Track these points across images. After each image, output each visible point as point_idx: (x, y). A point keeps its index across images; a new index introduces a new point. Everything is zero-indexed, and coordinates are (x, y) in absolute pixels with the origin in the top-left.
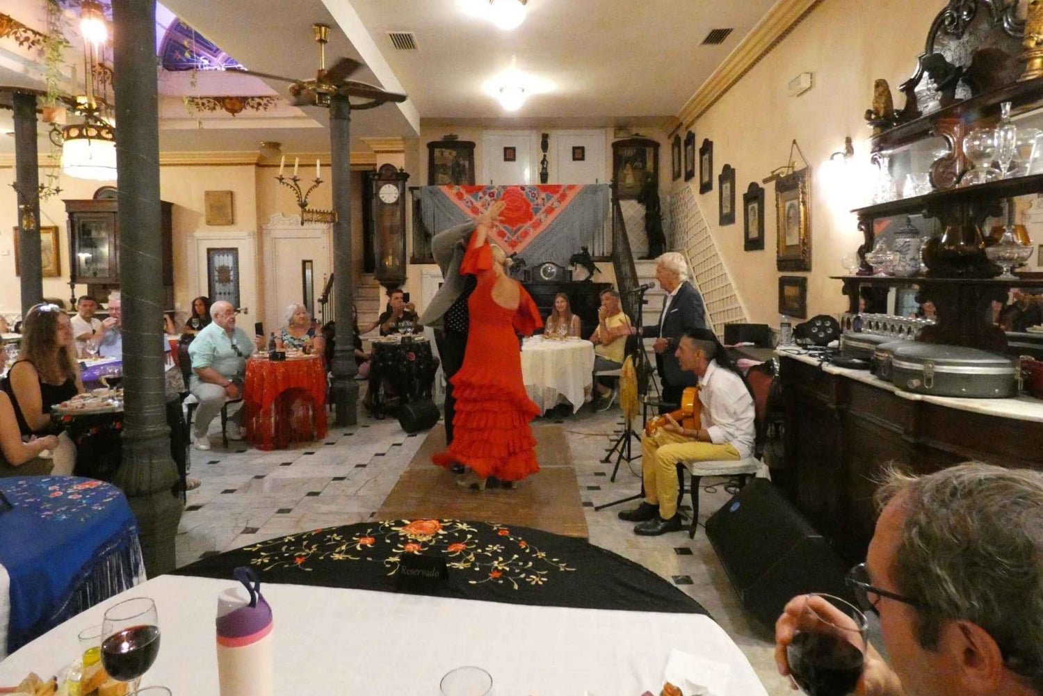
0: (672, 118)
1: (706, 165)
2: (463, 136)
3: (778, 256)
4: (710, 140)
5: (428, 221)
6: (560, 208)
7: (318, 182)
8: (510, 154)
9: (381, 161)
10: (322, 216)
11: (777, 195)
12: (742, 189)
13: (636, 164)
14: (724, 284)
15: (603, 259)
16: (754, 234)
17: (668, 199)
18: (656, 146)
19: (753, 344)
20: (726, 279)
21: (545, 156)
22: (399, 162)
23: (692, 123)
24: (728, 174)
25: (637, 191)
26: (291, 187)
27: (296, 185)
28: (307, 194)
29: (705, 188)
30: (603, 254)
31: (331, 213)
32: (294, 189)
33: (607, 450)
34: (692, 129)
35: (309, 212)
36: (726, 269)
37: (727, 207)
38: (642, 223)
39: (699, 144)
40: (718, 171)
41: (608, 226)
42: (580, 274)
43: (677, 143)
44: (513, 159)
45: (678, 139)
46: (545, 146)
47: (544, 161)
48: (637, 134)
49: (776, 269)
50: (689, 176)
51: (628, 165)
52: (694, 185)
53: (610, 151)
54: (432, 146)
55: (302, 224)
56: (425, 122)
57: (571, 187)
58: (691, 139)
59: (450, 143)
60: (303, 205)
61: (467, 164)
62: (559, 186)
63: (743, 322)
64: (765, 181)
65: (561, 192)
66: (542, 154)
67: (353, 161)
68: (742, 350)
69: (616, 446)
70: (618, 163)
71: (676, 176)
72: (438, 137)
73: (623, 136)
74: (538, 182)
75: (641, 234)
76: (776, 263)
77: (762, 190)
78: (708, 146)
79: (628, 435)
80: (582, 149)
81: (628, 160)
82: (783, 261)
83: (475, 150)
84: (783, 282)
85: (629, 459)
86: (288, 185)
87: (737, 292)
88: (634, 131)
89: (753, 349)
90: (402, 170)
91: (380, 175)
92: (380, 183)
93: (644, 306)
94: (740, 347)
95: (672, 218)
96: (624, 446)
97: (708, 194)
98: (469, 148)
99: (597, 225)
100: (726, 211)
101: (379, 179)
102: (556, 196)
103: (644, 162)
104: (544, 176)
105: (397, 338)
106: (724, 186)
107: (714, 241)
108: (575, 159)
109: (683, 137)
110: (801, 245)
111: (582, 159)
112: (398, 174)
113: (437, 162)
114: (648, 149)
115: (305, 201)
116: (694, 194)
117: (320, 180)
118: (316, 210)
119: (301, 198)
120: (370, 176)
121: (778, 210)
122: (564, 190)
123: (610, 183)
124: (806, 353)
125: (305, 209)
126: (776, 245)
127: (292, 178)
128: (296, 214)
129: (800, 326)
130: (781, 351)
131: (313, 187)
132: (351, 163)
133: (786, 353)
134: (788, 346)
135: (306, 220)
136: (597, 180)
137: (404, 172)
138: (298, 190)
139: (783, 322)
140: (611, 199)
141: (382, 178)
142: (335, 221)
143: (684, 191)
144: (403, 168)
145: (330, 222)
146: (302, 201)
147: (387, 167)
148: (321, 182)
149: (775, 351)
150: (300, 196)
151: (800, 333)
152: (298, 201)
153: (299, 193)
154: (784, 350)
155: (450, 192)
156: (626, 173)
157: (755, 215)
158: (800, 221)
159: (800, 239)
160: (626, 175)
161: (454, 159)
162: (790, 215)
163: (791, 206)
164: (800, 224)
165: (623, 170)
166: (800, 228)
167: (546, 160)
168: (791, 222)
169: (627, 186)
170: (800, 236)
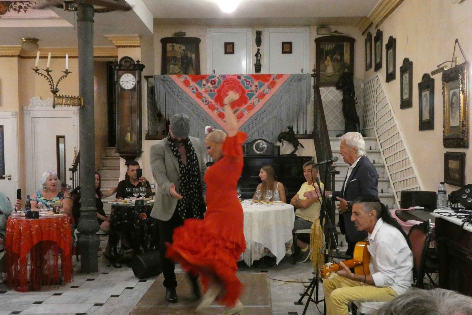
0: (364, 19)
1: (391, 59)
2: (191, 33)
3: (444, 136)
4: (394, 37)
5: (160, 104)
6: (270, 94)
7: (67, 72)
8: (229, 48)
9: (121, 54)
10: (70, 100)
11: (443, 84)
12: (417, 79)
13: (335, 56)
14: (404, 158)
15: (306, 136)
16: (426, 117)
17: (362, 85)
18: (352, 41)
19: (423, 208)
20: (406, 154)
21: (259, 50)
22: (136, 55)
23: (381, 22)
24: (407, 66)
25: (336, 79)
26: (45, 76)
27: (49, 75)
28: (58, 83)
29: (390, 77)
30: (306, 132)
31: (78, 98)
32: (48, 79)
33: (301, 295)
34: (381, 28)
35: (60, 97)
36: (406, 146)
37: (406, 94)
39: (385, 41)
40: (399, 63)
41: (310, 109)
42: (286, 149)
43: (369, 39)
44: (232, 52)
45: (370, 35)
46: (259, 42)
47: (258, 54)
48: (336, 32)
49: (443, 146)
50: (378, 67)
51: (328, 58)
52: (382, 75)
53: (314, 45)
54: (164, 41)
55: (54, 107)
56: (158, 22)
57: (280, 76)
58: (380, 35)
59: (178, 39)
60: (55, 92)
61: (193, 56)
62: (270, 76)
63: (418, 190)
64: (434, 73)
65: (271, 80)
66: (256, 49)
67: (96, 54)
68: (413, 213)
69: (307, 290)
70: (320, 55)
71: (368, 67)
72: (169, 34)
73: (324, 33)
74: (253, 72)
75: (339, 115)
76: (442, 141)
77: (433, 80)
78: (392, 43)
79: (315, 282)
80: (290, 44)
81: (328, 53)
82: (448, 139)
83: (201, 45)
84: (448, 157)
85: (317, 302)
86: (42, 75)
87: (413, 165)
88: (334, 28)
89: (423, 211)
90: (138, 62)
91: (120, 66)
92: (120, 72)
93: (336, 176)
94: (412, 210)
95: (365, 102)
96: (313, 290)
97: (392, 83)
98: (195, 43)
99: (300, 110)
100: (406, 97)
101: (120, 70)
102: (267, 84)
103: (342, 55)
104: (258, 67)
105: (131, 201)
106: (404, 76)
107: (397, 122)
108: (284, 52)
109: (374, 35)
110: (461, 126)
111: (290, 52)
112: (135, 65)
113: (169, 55)
114: (345, 44)
115: (56, 88)
116: (381, 82)
117: (69, 71)
118: (66, 96)
119: (53, 85)
120: (113, 67)
121: (444, 97)
122: (273, 79)
123: (313, 73)
124: (454, 215)
125: (57, 95)
126: (443, 126)
127: (46, 69)
128: (49, 99)
129: (453, 193)
130: (436, 213)
131: (63, 77)
132: (95, 55)
133: (440, 215)
134: (443, 209)
135: (57, 104)
136: (302, 70)
137: (140, 63)
138: (51, 80)
139: (440, 190)
140: (313, 86)
141: (122, 68)
142: (81, 104)
143: (374, 79)
144: (140, 60)
145: (77, 106)
146: (53, 88)
147: (127, 59)
148: (70, 72)
149: (431, 213)
150: (52, 84)
151: (454, 199)
152: (50, 88)
153: (51, 82)
154: (438, 213)
155: (179, 80)
156: (327, 64)
157: (427, 100)
158: (460, 107)
159: (460, 121)
160: (326, 66)
161: (183, 52)
162: (454, 101)
163: (454, 94)
164: (460, 110)
165: (324, 62)
166: (460, 113)
167: (260, 54)
168: (454, 108)
169: (328, 75)
170: (460, 119)
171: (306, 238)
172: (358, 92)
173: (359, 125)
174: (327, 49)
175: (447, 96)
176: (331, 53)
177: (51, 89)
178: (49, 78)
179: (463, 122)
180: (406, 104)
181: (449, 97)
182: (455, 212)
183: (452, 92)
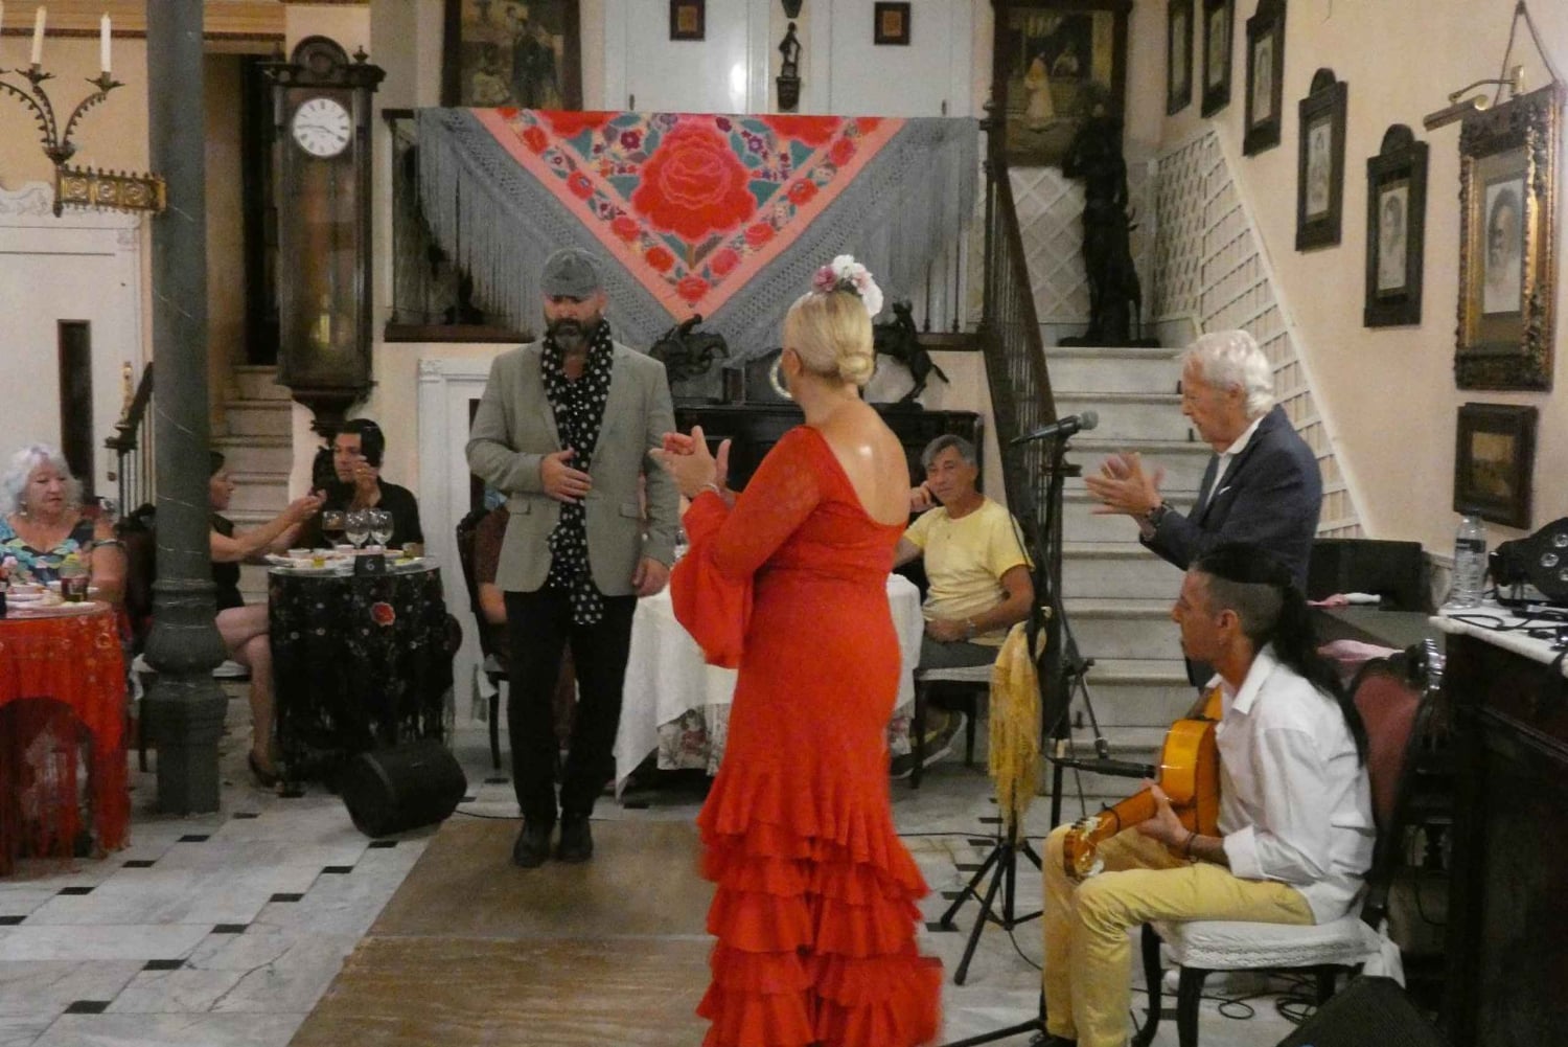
1: (1263, 74)
3: (1459, 345)
5: (439, 215)
6: (832, 186)
7: (105, 84)
8: (688, 20)
9: (299, 25)
10: (117, 189)
11: (1464, 164)
12: (1364, 143)
13: (1062, 59)
14: (1303, 423)
15: (957, 341)
17: (1152, 167)
18: (1122, 6)
21: (792, 27)
22: (352, 30)
24: (1328, 97)
25: (1061, 140)
26: (24, 97)
27: (38, 91)
28: (72, 122)
29: (1260, 137)
30: (956, 326)
31: (145, 181)
32: (34, 105)
33: (946, 896)
35: (78, 175)
36: (1312, 381)
37: (1318, 197)
39: (1246, 8)
40: (1297, 87)
41: (971, 244)
42: (885, 384)
44: (699, 35)
47: (788, 44)
49: (1453, 382)
50: (1215, 100)
51: (1038, 65)
52: (1228, 129)
53: (985, 18)
55: (58, 211)
57: (868, 124)
60: (60, 154)
61: (558, 43)
62: (832, 121)
64: (1432, 122)
65: (837, 136)
66: (781, 23)
67: (211, 24)
68: (1344, 617)
69: (974, 882)
70: (1009, 54)
71: (1176, 101)
74: (769, 105)
75: (1070, 269)
76: (1452, 364)
77: (1423, 149)
79: (1004, 854)
80: (903, 9)
82: (1473, 359)
83: (586, 4)
84: (1470, 421)
86: (13, 90)
87: (1337, 449)
89: (1377, 611)
90: (361, 56)
91: (296, 69)
92: (294, 93)
94: (1338, 605)
95: (1160, 225)
97: (1268, 156)
99: (939, 243)
100: (1317, 207)
101: (288, 85)
102: (822, 151)
103: (1084, 54)
104: (788, 89)
105: (340, 559)
106: (1313, 135)
107: (1280, 296)
108: (880, 39)
110: (1527, 312)
111: (903, 39)
112: (351, 69)
113: (469, 35)
114: (1096, 15)
115: (66, 143)
116: (1225, 153)
117: (113, 79)
118: (100, 170)
119: (54, 131)
120: (267, 72)
121: (1464, 210)
122: (846, 133)
123: (984, 115)
124: (1518, 627)
125: (67, 166)
126: (1455, 311)
127: (25, 68)
128: (30, 185)
129: (1504, 549)
130: (1447, 618)
131: (91, 100)
132: (207, 29)
133: (1465, 625)
135: (68, 201)
136: (944, 105)
137: (368, 61)
138: (45, 110)
140: (984, 163)
141: (303, 78)
142: (157, 204)
143: (1198, 145)
144: (367, 50)
145: (143, 208)
146: (55, 142)
147: (317, 46)
148: (116, 84)
149: (1433, 619)
150: (50, 126)
151: (1507, 569)
152: (44, 141)
153: (48, 117)
154: (1456, 617)
155: (506, 129)
156: (1031, 87)
157: (1397, 221)
158: (1526, 243)
159: (1523, 296)
160: (1029, 93)
161: (521, 27)
162: (1501, 225)
163: (1504, 199)
164: (1524, 253)
165: (1021, 77)
166: (1524, 264)
167: (795, 42)
168: (1500, 246)
169: (1035, 126)
170: (1523, 287)
172: (1138, 189)
173: (1138, 305)
174: (1035, 33)
175: (1476, 206)
176: (1047, 48)
177: (46, 145)
178: (40, 103)
179: (1535, 297)
180: (1316, 233)
181: (1482, 209)
182: (1517, 615)
183: (1494, 191)
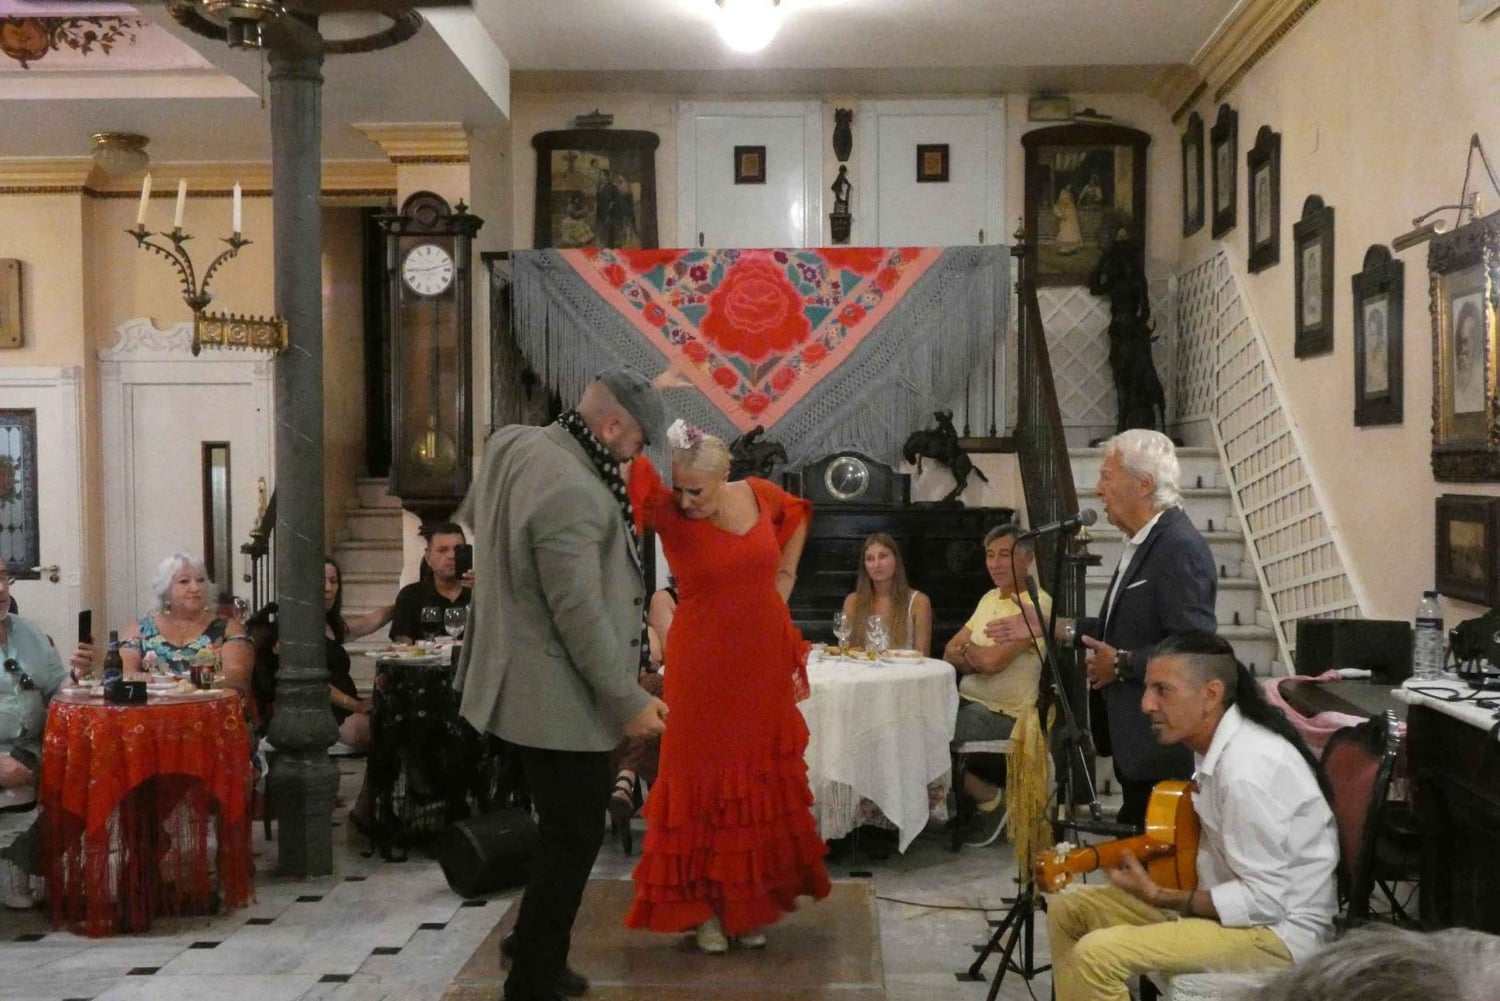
0: (1176, 71)
1: (1263, 202)
2: (628, 117)
3: (1435, 442)
4: (1275, 129)
5: (532, 343)
6: (879, 309)
7: (237, 242)
8: (750, 165)
9: (409, 182)
10: (246, 331)
11: (1432, 280)
12: (1349, 263)
13: (1087, 189)
14: (1306, 514)
15: (994, 445)
16: (1377, 381)
17: (1172, 283)
18: (1140, 142)
19: (1368, 673)
20: (1312, 503)
21: (843, 170)
22: (454, 186)
23: (1233, 80)
24: (1317, 222)
25: (1089, 261)
26: (169, 255)
27: (180, 250)
28: (209, 275)
29: (1262, 257)
30: (993, 431)
31: (271, 323)
32: (176, 262)
33: (976, 948)
34: (1231, 99)
35: (213, 319)
36: (1312, 476)
37: (1313, 310)
38: (1103, 349)
39: (1247, 141)
40: (1291, 213)
41: (1007, 356)
42: (930, 484)
43: (1193, 137)
44: (760, 178)
45: (1196, 123)
46: (843, 144)
47: (840, 184)
48: (1090, 112)
49: (1432, 475)
50: (1224, 224)
51: (1065, 195)
52: (1235, 249)
53: (1018, 155)
54: (545, 144)
55: (196, 351)
56: (522, 83)
57: (910, 253)
58: (1228, 123)
59: (592, 135)
60: (198, 303)
61: (636, 189)
62: (878, 252)
63: (1352, 616)
64: (1402, 243)
65: (883, 265)
66: (834, 165)
67: (327, 184)
68: (1336, 691)
69: (998, 935)
70: (1039, 186)
71: (1192, 225)
72: (559, 120)
73: (1052, 117)
74: (824, 240)
75: (1099, 377)
76: (1430, 459)
77: (1399, 267)
78: (1268, 147)
79: (1023, 910)
80: (943, 151)
81: (1062, 180)
82: (1448, 454)
83: (661, 155)
84: (1446, 511)
85: (1029, 972)
86: (159, 249)
87: (1336, 537)
88: (1082, 101)
89: (1368, 685)
90: (462, 207)
91: (405, 220)
92: (405, 241)
93: (1091, 570)
94: (1332, 680)
95: (1180, 335)
96: (1015, 936)
97: (1267, 274)
98: (644, 145)
99: (977, 357)
100: (1312, 319)
101: (403, 233)
102: (868, 279)
104: (841, 225)
105: (438, 650)
106: (1307, 254)
107: (1283, 399)
108: (922, 177)
109: (1210, 122)
110: (1490, 412)
111: (943, 176)
112: (452, 220)
113: (559, 185)
114: (1117, 149)
115: (203, 293)
116: (1233, 272)
117: (243, 238)
118: (233, 315)
119: (194, 283)
120: (381, 224)
121: (1434, 321)
122: (890, 262)
123: (1015, 242)
124: (1470, 698)
125: (204, 313)
126: (1430, 411)
127: (170, 231)
128: (179, 325)
129: (1465, 626)
130: (1409, 691)
131: (224, 256)
132: (325, 187)
133: (1421, 696)
134: (1433, 679)
135: (205, 342)
136: (981, 233)
137: (468, 212)
138: (185, 265)
139: (1422, 616)
140: (1016, 285)
141: (412, 227)
142: (282, 343)
143: (1210, 263)
144: (467, 203)
145: (269, 347)
146: (194, 292)
147: (425, 200)
148: (246, 242)
149: (1394, 691)
150: (190, 279)
151: (1466, 645)
152: (185, 291)
153: (188, 271)
154: (1416, 690)
155: (589, 266)
156: (1059, 215)
157: (1380, 333)
158: (1486, 351)
159: (1487, 398)
160: (1059, 220)
161: (603, 177)
162: (1466, 333)
163: (1468, 310)
164: (1486, 359)
165: (1050, 206)
166: (1486, 369)
167: (846, 182)
168: (1466, 353)
169: (1063, 250)
170: (1486, 390)
171: (992, 770)
172: (1160, 304)
173: (1162, 408)
174: (1062, 166)
175: (1444, 317)
176: (1074, 180)
177: (186, 295)
178: (182, 260)
179: (1496, 398)
180: (1312, 342)
182: (1472, 686)
183: (1459, 304)
